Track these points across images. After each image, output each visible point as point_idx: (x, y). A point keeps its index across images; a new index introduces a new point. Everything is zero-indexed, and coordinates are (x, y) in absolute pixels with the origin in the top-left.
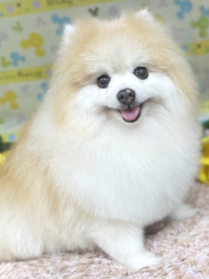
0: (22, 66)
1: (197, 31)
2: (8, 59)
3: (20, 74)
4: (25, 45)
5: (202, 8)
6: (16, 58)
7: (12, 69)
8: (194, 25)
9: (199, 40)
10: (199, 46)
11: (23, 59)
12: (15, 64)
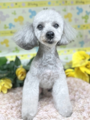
0: (13, 29)
1: (84, 20)
2: (8, 25)
3: (11, 32)
4: (16, 20)
5: (86, 12)
6: (11, 25)
7: (8, 30)
8: (83, 18)
9: (84, 24)
10: (84, 26)
11: (14, 26)
12: (10, 28)
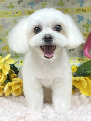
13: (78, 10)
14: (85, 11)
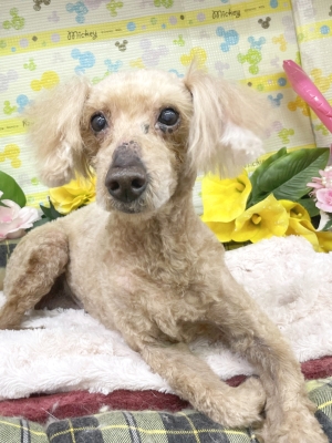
8: (241, 59)
9: (249, 77)
10: (250, 84)
13: (216, 14)
14: (239, 15)
